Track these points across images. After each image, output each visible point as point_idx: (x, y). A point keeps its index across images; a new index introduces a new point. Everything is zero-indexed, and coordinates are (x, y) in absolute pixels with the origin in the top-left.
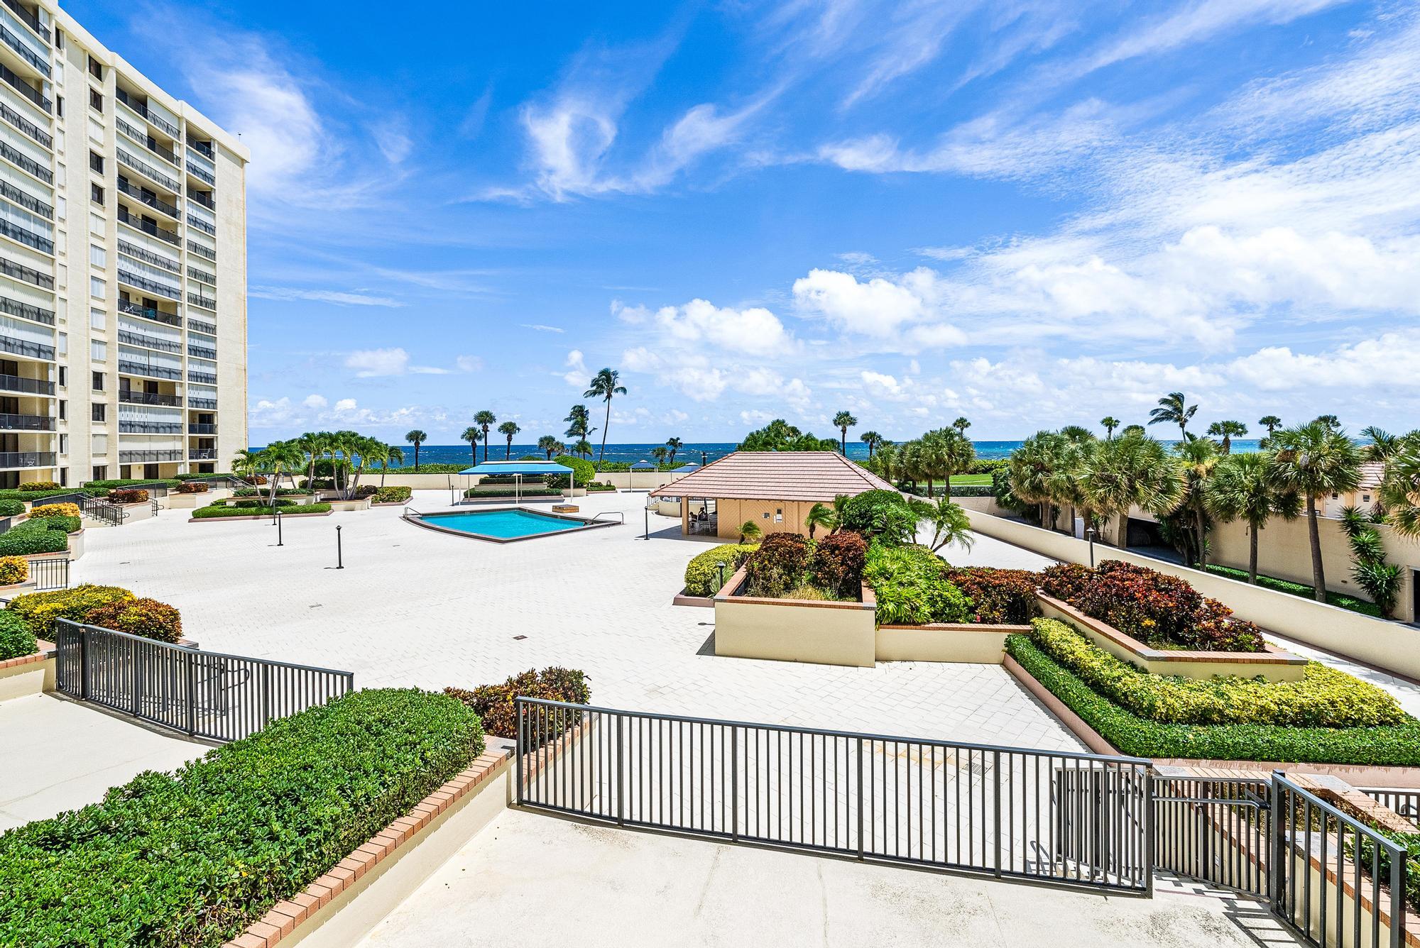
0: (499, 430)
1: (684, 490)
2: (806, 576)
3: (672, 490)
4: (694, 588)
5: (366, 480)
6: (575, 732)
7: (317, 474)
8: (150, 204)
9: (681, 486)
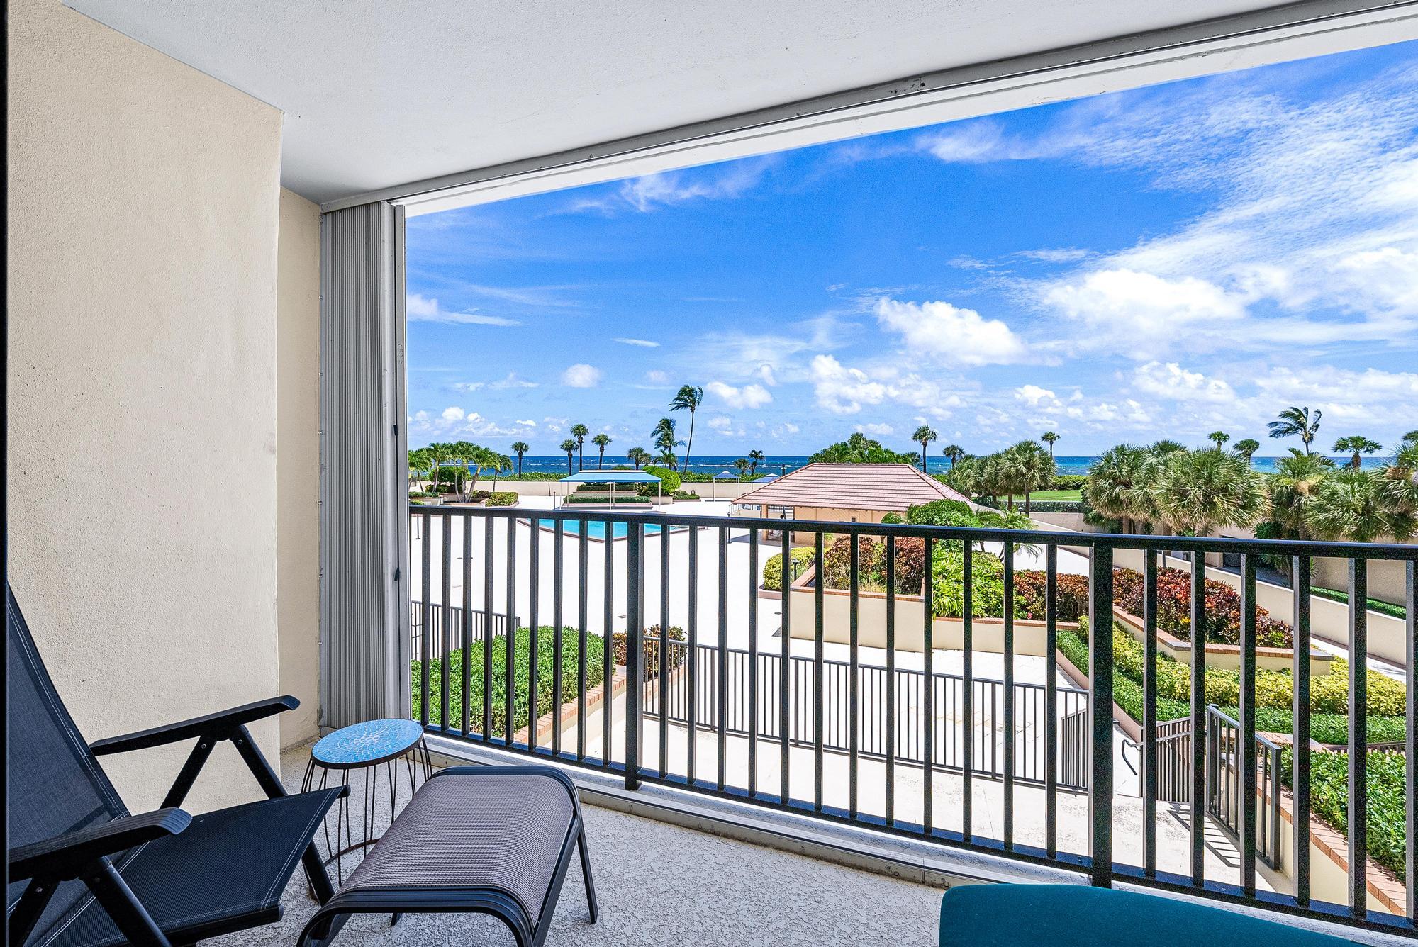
0: (593, 441)
1: (764, 498)
2: (872, 576)
3: (753, 498)
4: (772, 584)
5: (480, 486)
7: (441, 480)
9: (761, 494)
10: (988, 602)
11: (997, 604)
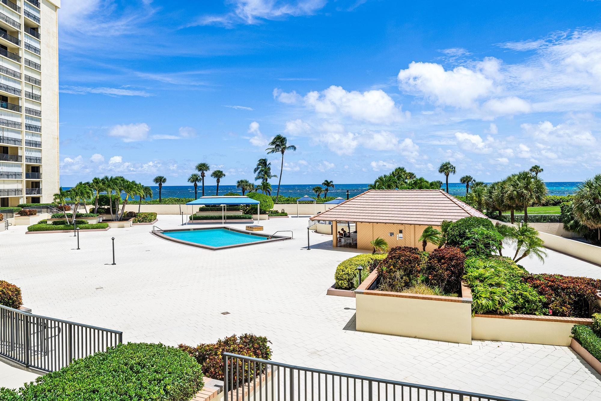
0: (212, 176)
1: (334, 216)
2: (421, 278)
3: (326, 216)
4: (342, 284)
5: (130, 208)
6: (262, 378)
7: (100, 204)
8: (4, 37)
9: (332, 213)
10: (516, 302)
11: (524, 303)
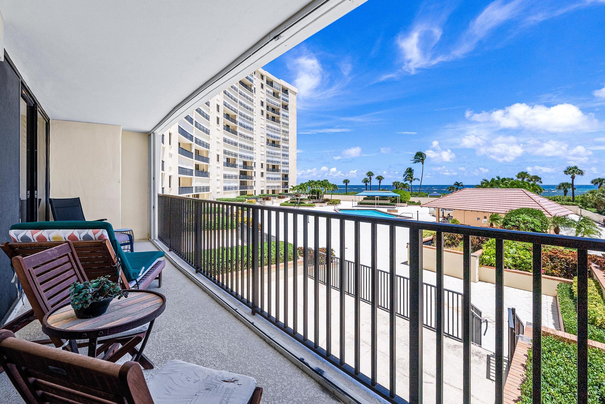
0: (376, 179)
2: (462, 243)
5: (326, 197)
7: (312, 194)
8: (273, 113)
9: (435, 203)
11: (522, 263)
